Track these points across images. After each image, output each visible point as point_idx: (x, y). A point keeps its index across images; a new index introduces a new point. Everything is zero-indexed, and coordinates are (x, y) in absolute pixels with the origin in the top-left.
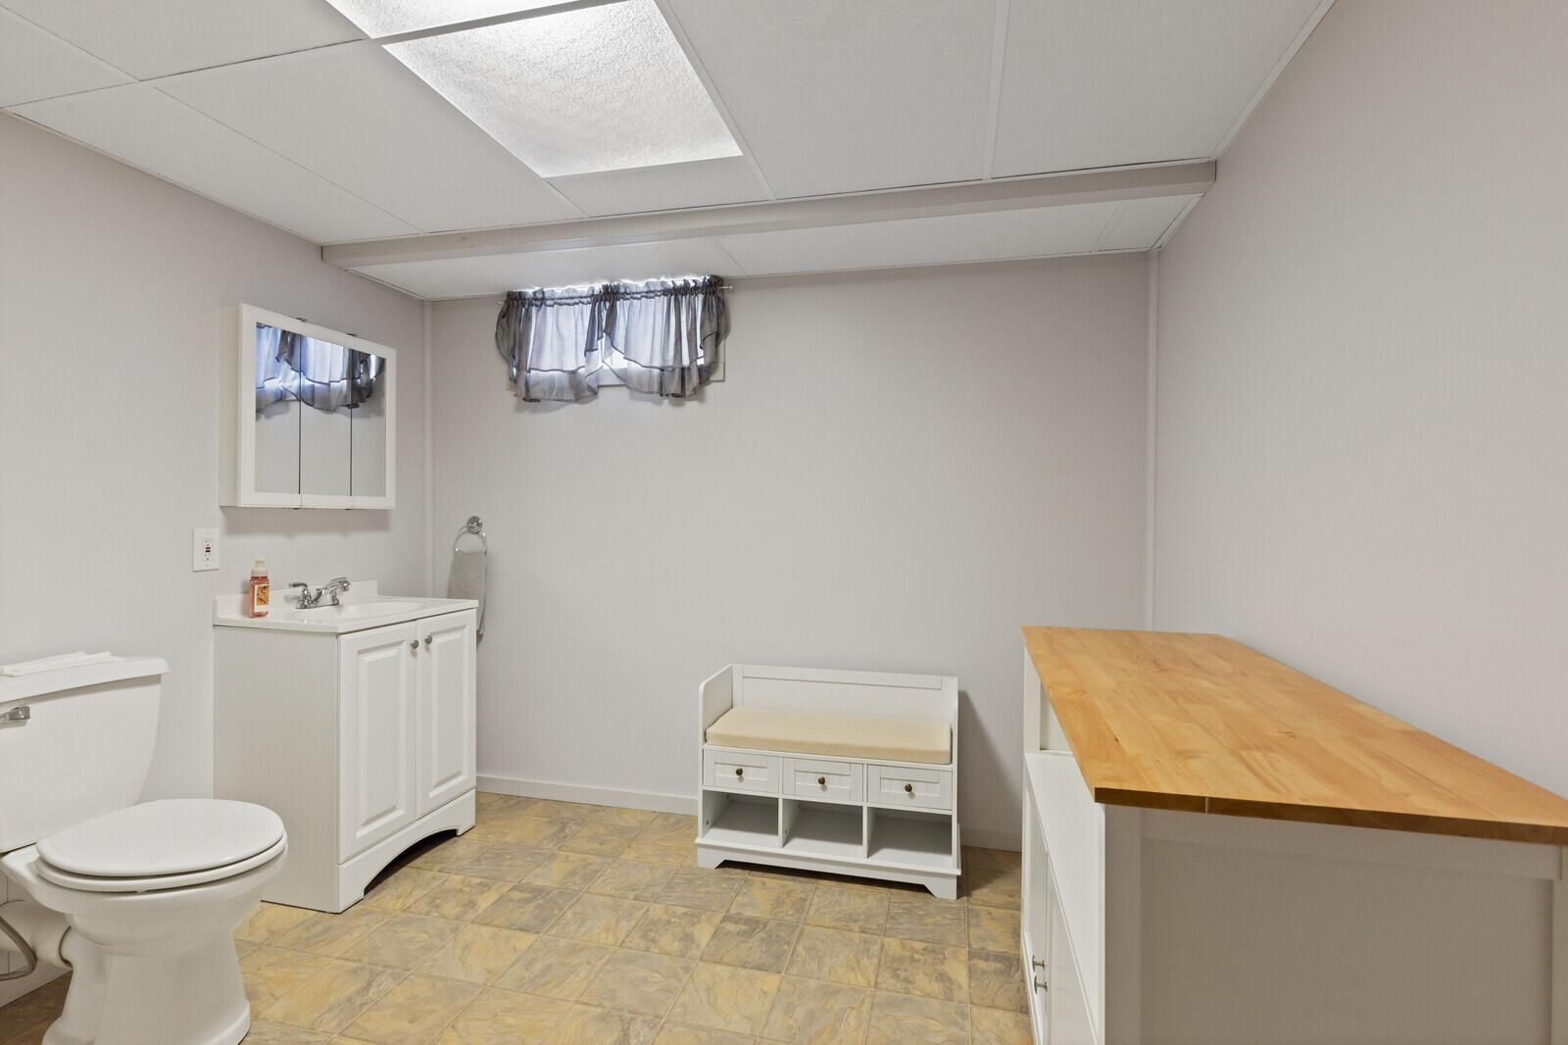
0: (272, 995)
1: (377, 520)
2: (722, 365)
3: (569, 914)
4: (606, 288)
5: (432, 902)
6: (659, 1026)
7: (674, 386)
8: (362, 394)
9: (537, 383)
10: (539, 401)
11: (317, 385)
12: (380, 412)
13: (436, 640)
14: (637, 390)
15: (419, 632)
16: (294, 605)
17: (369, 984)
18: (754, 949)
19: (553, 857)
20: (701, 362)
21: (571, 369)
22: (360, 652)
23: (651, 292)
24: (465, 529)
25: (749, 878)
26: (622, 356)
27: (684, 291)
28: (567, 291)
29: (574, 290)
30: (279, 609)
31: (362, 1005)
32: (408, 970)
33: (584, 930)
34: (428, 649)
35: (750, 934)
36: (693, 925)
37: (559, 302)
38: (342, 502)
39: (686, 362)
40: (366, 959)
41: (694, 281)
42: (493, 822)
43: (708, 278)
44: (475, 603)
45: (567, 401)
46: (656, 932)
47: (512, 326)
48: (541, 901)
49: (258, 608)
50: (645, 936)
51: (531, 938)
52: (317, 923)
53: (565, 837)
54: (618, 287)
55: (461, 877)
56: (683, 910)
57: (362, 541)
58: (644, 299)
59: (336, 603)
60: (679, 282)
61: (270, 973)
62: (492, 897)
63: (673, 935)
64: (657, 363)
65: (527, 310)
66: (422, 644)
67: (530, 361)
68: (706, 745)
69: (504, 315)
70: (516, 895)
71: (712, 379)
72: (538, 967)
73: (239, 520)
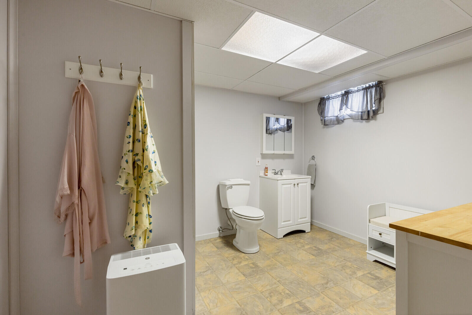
0: (264, 247)
1: (291, 156)
2: (382, 108)
3: (325, 256)
4: (345, 92)
5: (296, 243)
6: (336, 285)
7: (365, 117)
8: (289, 127)
9: (327, 120)
10: (328, 125)
11: (282, 126)
12: (291, 132)
13: (299, 184)
14: (354, 119)
15: (296, 182)
16: (273, 174)
17: (279, 252)
18: (374, 283)
19: (326, 244)
20: (374, 108)
21: (336, 115)
22: (282, 184)
23: (359, 90)
24: (311, 159)
25: (383, 267)
26: (350, 110)
27: (370, 87)
28: (335, 94)
29: (337, 94)
30: (270, 174)
31: (277, 255)
32: (287, 253)
33: (327, 260)
34: (298, 186)
35: (376, 279)
36: (358, 271)
37: (333, 98)
38: (282, 152)
39: (369, 109)
40: (280, 248)
41: (372, 84)
42: (315, 233)
43: (377, 82)
44: (310, 177)
45: (335, 124)
46: (346, 268)
47: (321, 106)
48: (319, 251)
49: (266, 174)
50: (342, 267)
51: (314, 257)
52: (274, 239)
53: (331, 241)
54: (349, 90)
55: (303, 241)
56: (356, 266)
57: (287, 161)
58: (356, 92)
59: (281, 174)
60: (367, 85)
61: (264, 244)
62: (309, 246)
63: (350, 270)
64: (360, 110)
65: (325, 101)
66: (296, 185)
67: (326, 115)
68: (370, 224)
69: (320, 104)
70: (314, 248)
71: (379, 113)
72: (313, 263)
73: (264, 156)
